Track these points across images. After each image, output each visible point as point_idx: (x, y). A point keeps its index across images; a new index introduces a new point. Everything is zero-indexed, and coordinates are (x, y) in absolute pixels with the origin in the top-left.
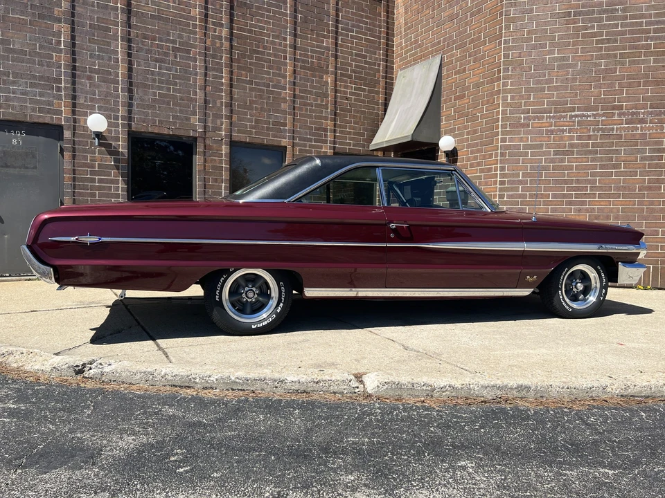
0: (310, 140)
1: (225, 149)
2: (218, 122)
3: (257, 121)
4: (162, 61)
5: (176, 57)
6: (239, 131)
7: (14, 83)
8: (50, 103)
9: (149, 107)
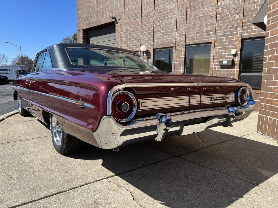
0: (226, 35)
1: (183, 49)
2: (181, 38)
3: (197, 33)
4: (164, 20)
5: (168, 16)
6: (189, 40)
7: (131, 41)
8: (137, 45)
9: (159, 39)
